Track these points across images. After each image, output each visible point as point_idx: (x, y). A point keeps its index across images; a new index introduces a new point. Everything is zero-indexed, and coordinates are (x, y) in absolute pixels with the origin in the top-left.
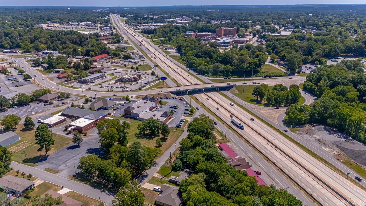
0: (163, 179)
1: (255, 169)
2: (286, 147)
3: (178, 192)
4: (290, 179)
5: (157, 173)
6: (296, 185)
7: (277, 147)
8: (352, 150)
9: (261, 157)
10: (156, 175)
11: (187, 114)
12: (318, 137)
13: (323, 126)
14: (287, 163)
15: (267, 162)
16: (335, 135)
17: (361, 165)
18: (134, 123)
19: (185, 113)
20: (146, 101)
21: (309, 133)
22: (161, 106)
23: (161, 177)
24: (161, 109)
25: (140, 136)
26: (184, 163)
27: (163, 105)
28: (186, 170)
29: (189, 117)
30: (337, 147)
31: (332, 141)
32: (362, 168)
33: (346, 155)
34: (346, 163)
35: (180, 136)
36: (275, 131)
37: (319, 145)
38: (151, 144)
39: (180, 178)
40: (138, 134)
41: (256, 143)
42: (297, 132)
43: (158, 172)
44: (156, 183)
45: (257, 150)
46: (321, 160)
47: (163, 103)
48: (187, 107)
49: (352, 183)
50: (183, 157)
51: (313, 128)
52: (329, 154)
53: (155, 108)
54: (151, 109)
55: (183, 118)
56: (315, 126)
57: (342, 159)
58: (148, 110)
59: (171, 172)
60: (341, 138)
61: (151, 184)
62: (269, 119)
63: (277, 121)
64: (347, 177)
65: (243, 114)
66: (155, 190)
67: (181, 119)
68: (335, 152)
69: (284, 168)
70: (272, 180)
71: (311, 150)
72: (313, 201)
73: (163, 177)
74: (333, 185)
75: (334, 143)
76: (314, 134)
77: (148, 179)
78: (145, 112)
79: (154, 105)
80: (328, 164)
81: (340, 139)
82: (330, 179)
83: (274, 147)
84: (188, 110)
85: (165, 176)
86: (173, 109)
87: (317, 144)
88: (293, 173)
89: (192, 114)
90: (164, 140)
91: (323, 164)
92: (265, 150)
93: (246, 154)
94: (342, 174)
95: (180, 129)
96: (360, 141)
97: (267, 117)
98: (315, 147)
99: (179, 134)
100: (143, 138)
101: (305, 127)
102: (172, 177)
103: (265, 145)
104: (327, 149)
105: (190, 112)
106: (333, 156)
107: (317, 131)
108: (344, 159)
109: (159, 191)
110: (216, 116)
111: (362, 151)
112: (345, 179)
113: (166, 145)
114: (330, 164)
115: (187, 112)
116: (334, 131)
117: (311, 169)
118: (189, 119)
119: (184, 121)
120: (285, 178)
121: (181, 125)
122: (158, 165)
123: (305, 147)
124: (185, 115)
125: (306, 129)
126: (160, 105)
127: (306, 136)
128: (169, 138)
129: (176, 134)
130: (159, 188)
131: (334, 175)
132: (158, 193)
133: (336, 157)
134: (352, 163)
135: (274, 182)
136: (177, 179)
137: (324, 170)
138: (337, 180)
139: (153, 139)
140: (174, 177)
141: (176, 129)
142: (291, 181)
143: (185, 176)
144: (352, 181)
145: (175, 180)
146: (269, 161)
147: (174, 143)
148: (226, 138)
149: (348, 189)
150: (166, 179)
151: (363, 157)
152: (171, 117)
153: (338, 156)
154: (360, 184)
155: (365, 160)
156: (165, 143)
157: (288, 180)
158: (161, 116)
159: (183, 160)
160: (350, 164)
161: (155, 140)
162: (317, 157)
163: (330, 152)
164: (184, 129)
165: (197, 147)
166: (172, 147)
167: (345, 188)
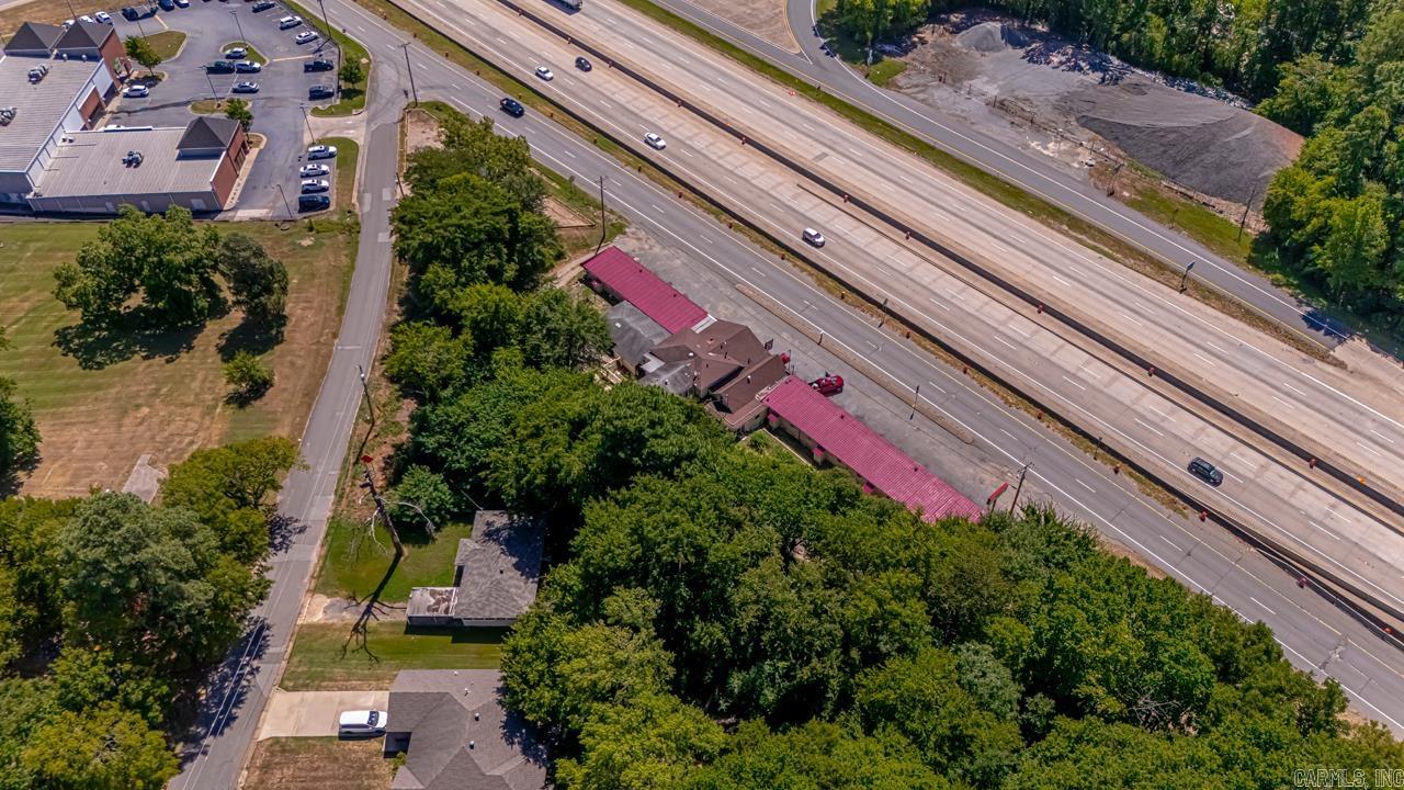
0: (372, 623)
1: (809, 365)
4: (977, 375)
5: (314, 591)
6: (1012, 398)
7: (851, 199)
8: (1154, 131)
9: (807, 281)
10: (318, 610)
11: (330, 95)
12: (993, 91)
13: (999, 25)
14: (926, 281)
15: (840, 305)
16: (1056, 59)
17: (1206, 199)
18: (23, 248)
19: (317, 95)
20: (36, 65)
21: (951, 73)
22: (146, 71)
23: (351, 617)
24: (156, 94)
25: (103, 344)
27: (157, 62)
29: (346, 112)
30: (1083, 125)
31: (1052, 99)
32: (1211, 211)
33: (1136, 163)
34: (1147, 203)
35: (352, 268)
36: (804, 102)
37: (1011, 132)
38: (195, 385)
39: (474, 594)
40: (83, 331)
41: (748, 195)
42: (901, 79)
43: (322, 586)
44: (338, 671)
45: (775, 247)
46: (1054, 217)
47: (155, 49)
48: (314, 46)
49: (1210, 310)
51: (957, 42)
52: (1067, 171)
53: (112, 92)
54: (94, 113)
55: (317, 127)
56: (957, 29)
57: (1124, 186)
58: (73, 124)
59: (399, 554)
60: (1081, 69)
61: (310, 695)
62: (755, 34)
63: (791, 35)
64: (1176, 282)
65: (624, 29)
66: (349, 734)
67: (307, 139)
68: (1086, 157)
69: (925, 310)
70: (904, 406)
71: (994, 171)
72: (1109, 468)
73: (365, 604)
74: (1147, 343)
75: (1066, 105)
76: (971, 75)
77: (278, 658)
78: (58, 148)
79: (102, 78)
80: (1085, 233)
81: (1077, 76)
82: (1127, 316)
83: (838, 199)
84: (326, 67)
85: (375, 599)
86: (235, 80)
87: (1000, 130)
88: (971, 330)
89: (358, 86)
90: (262, 330)
91: (1066, 235)
93: (732, 282)
94: (1158, 268)
95: (331, 208)
96: (1149, 66)
97: (739, 19)
98: (997, 143)
99: (345, 261)
100: (123, 357)
101: (923, 42)
102: (422, 601)
103: (795, 197)
104: (1051, 145)
105: (346, 79)
106: (1084, 182)
107: (977, 54)
108: (1133, 181)
109: (380, 733)
110: (493, 74)
111: (1198, 130)
112: (1176, 294)
113: (292, 364)
114: (1090, 226)
115: (327, 81)
116: (1041, 36)
117: (1034, 281)
118: (353, 127)
119: (332, 149)
120: (953, 373)
121: (325, 183)
122: (302, 530)
123: (962, 163)
124: (320, 105)
125: (928, 53)
126: (137, 70)
127: (941, 94)
128: (301, 311)
129: (321, 264)
130: (374, 716)
131: (1129, 283)
132: (379, 745)
133: (1099, 184)
134: (1166, 194)
135: (916, 414)
136: (456, 603)
137: (1084, 275)
138: (1151, 311)
139: (195, 342)
140: (433, 594)
141: (311, 229)
142: (985, 380)
143: (498, 576)
144: (1207, 295)
145: (446, 611)
146: (851, 297)
147: (335, 335)
148: (602, 207)
149: (1210, 345)
150: (390, 616)
151: (1209, 158)
152: (243, 146)
153: (1102, 173)
154: (1239, 306)
155: (1219, 168)
156: (281, 356)
157: (970, 384)
158: (180, 158)
159: (444, 460)
160: (1163, 201)
161: (213, 349)
162: (1031, 205)
163: (1068, 159)
164: (357, 211)
165: (500, 354)
166: (334, 366)
167: (1199, 346)
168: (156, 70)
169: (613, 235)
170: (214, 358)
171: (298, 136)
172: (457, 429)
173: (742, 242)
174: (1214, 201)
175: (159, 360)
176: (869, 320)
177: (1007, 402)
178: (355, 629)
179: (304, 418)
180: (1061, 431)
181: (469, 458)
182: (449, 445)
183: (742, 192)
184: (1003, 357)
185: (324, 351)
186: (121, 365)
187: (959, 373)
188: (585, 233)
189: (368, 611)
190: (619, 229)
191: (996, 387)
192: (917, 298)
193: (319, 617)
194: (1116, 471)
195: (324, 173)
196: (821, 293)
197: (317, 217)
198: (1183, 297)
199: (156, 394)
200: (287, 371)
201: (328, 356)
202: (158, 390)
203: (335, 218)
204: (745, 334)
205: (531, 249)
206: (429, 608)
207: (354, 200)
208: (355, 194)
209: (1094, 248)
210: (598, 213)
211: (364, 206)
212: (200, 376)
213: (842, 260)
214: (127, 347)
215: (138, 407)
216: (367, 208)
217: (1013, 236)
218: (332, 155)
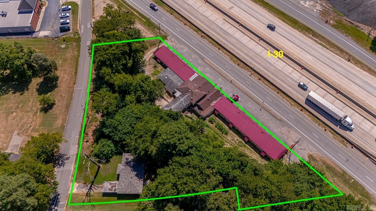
0: (92, 192)
1: (227, 91)
4: (282, 94)
5: (73, 181)
6: (293, 103)
7: (241, 25)
9: (227, 58)
10: (74, 188)
15: (238, 67)
17: (358, 24)
23: (85, 191)
28: (125, 157)
32: (359, 29)
33: (335, 10)
34: (339, 26)
35: (79, 56)
38: (30, 104)
43: (75, 179)
44: (82, 210)
45: (216, 45)
46: (307, 31)
49: (357, 69)
52: (312, 13)
57: (331, 19)
59: (99, 167)
64: (347, 57)
67: (61, 3)
69: (265, 68)
70: (258, 106)
71: (288, 13)
72: (323, 129)
74: (337, 81)
77: (63, 206)
80: (317, 38)
82: (330, 71)
91: (311, 38)
93: (203, 59)
94: (341, 52)
95: (71, 31)
99: (76, 53)
100: (6, 93)
102: (107, 186)
103: (223, 24)
104: (307, 3)
106: (318, 17)
108: (334, 17)
112: (347, 62)
113: (61, 95)
114: (319, 35)
117: (300, 57)
119: (70, 7)
120: (274, 93)
121: (68, 21)
122: (68, 159)
123: (278, 10)
128: (62, 75)
129: (68, 55)
131: (332, 58)
133: (323, 18)
134: (344, 22)
135: (262, 109)
136: (118, 188)
137: (317, 55)
138: (338, 69)
139: (29, 87)
140: (110, 184)
141: (64, 41)
142: (284, 96)
143: (131, 180)
144: (357, 62)
145: (115, 190)
146: (241, 64)
147: (74, 84)
148: (159, 29)
149: (357, 81)
150: (98, 190)
151: (360, 10)
152: (40, 7)
153: (324, 13)
154: (367, 66)
155: (363, 13)
156: (58, 93)
157: (279, 97)
158: (19, 14)
160: (344, 25)
161: (35, 90)
162: (300, 27)
163: (312, 8)
164: (79, 32)
166: (75, 95)
167: (353, 82)
169: (163, 40)
170: (36, 94)
171: (58, 2)
173: (205, 42)
174: (360, 25)
175: (18, 94)
176: (247, 73)
177: (291, 104)
178: (87, 195)
179: (66, 116)
180: (308, 115)
181: (119, 137)
183: (206, 22)
184: (290, 87)
185: (71, 90)
186: (6, 96)
187: (276, 93)
189: (90, 188)
190: (165, 37)
191: (288, 99)
192: (262, 64)
193: (75, 191)
194: (326, 130)
195: (68, 16)
196: (232, 63)
197: (66, 35)
198: (349, 63)
199: (17, 108)
200: (59, 98)
201: (73, 92)
202: (18, 106)
203: (72, 36)
204: (207, 83)
206: (109, 189)
207: (78, 28)
208: (78, 25)
209: (320, 44)
210: (158, 31)
212: (31, 100)
213: (238, 49)
214: (7, 89)
215: (12, 112)
216: (82, 31)
217: (294, 40)
218: (70, 9)
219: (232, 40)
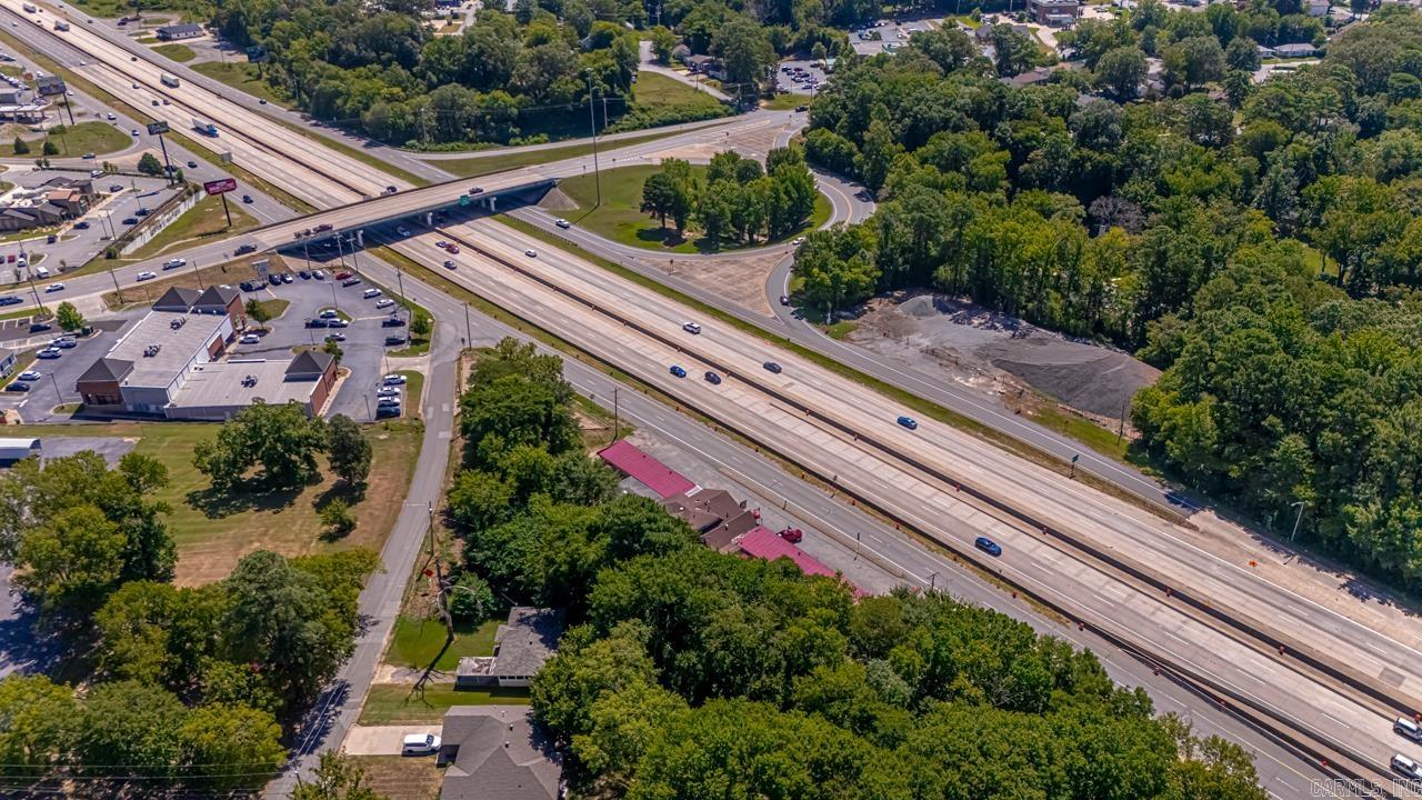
0: (428, 683)
1: (774, 521)
2: (843, 406)
3: (530, 730)
4: (907, 530)
5: (384, 663)
6: (934, 546)
7: (812, 413)
8: (1051, 368)
9: (776, 467)
10: (386, 675)
11: (403, 342)
12: (926, 343)
13: (931, 297)
14: (870, 468)
15: (801, 483)
16: (976, 322)
17: (1093, 416)
18: (160, 441)
19: (392, 342)
20: (178, 317)
21: (893, 331)
22: (258, 325)
23: (412, 680)
24: (264, 342)
25: (224, 503)
26: (496, 583)
27: (268, 318)
28: (516, 612)
29: (415, 354)
30: (998, 366)
31: (974, 348)
32: (1096, 424)
33: (1037, 391)
34: (1047, 419)
35: (418, 453)
36: (776, 349)
37: (940, 371)
38: (296, 528)
39: (509, 659)
40: (209, 493)
41: (732, 411)
42: (853, 335)
43: (390, 658)
44: (402, 714)
45: (750, 443)
46: (971, 427)
47: (268, 310)
48: (391, 309)
49: (1093, 491)
50: (488, 559)
51: (899, 310)
52: (983, 396)
53: (231, 340)
54: (217, 352)
55: (391, 364)
56: (899, 301)
57: (1028, 408)
58: (203, 358)
59: (450, 639)
60: (996, 328)
61: (381, 729)
62: (740, 304)
63: (768, 305)
64: (1068, 471)
65: (637, 300)
66: (410, 752)
67: (383, 371)
68: (1000, 388)
69: (868, 488)
70: (850, 552)
71: (925, 396)
72: (1009, 594)
73: (423, 672)
74: (1042, 512)
75: (983, 353)
76: (908, 333)
77: (355, 706)
78: (191, 373)
79: (224, 326)
80: (997, 438)
81: (993, 333)
82: (1026, 494)
83: (802, 414)
84: (401, 323)
85: (431, 667)
86: (327, 332)
87: (932, 369)
88: (904, 503)
89: (424, 337)
90: (350, 492)
91: (982, 439)
92: (777, 434)
93: (716, 467)
94: (1053, 463)
95: (402, 416)
96: (1053, 327)
97: (727, 294)
98: (930, 379)
99: (412, 449)
100: (239, 510)
101: (872, 310)
102: (469, 666)
103: (768, 412)
104: (971, 380)
105: (416, 331)
106: (997, 404)
107: (914, 318)
108: (1036, 403)
109: (434, 751)
110: (533, 330)
111: (1083, 366)
112: (1067, 479)
113: (371, 514)
114: (1000, 434)
115: (398, 332)
116: (965, 306)
117: (954, 470)
118: (420, 364)
119: (404, 378)
120: (889, 529)
121: (397, 400)
122: (375, 624)
124: (394, 349)
125: (876, 317)
126: (251, 324)
127: (886, 345)
128: (377, 481)
129: (394, 451)
130: (430, 738)
131: (1030, 472)
132: (434, 760)
133: (1009, 405)
134: (1061, 413)
135: (859, 557)
136: (494, 667)
137: (995, 466)
138: (1046, 491)
139: (296, 501)
140: (477, 661)
141: (386, 428)
142: (913, 534)
143: (528, 646)
144: (1090, 480)
145: (487, 672)
146: (809, 477)
147: (404, 497)
148: (616, 417)
149: (1091, 513)
150: (443, 679)
151: (1093, 387)
152: (334, 374)
153: (1012, 399)
154: (1116, 488)
155: (1101, 393)
156: (364, 509)
157: (902, 537)
158: (286, 380)
159: (489, 570)
160: (1059, 417)
161: (309, 505)
162: (954, 420)
163: (984, 389)
164: (422, 417)
165: (535, 497)
166: (402, 517)
167: (1084, 515)
168: (266, 325)
169: (623, 436)
170: (310, 511)
171: (376, 369)
172: (501, 545)
173: (723, 439)
174: (1098, 417)
175: (268, 512)
176: (824, 493)
177: (930, 549)
178: (416, 687)
180: (971, 569)
181: (509, 566)
182: (493, 558)
183: (725, 407)
184: (931, 522)
185: (396, 506)
186: (239, 515)
187: (894, 529)
188: (601, 434)
189: (426, 676)
190: (629, 432)
191: (922, 539)
192: (862, 480)
193: (388, 679)
194: (1014, 596)
195: (396, 394)
196: (786, 474)
197: (392, 422)
198: (1072, 482)
199: (265, 533)
200: (366, 518)
201: (399, 510)
202: (266, 531)
203: (405, 422)
204: (724, 496)
205: (560, 432)
206: (474, 670)
207: (420, 411)
208: (421, 407)
209: (1002, 448)
210: (613, 421)
211: (428, 415)
212: (300, 522)
213: (804, 454)
214: (243, 503)
215: (251, 542)
216: (430, 416)
217: (939, 439)
218: (403, 382)
219: (789, 439)
